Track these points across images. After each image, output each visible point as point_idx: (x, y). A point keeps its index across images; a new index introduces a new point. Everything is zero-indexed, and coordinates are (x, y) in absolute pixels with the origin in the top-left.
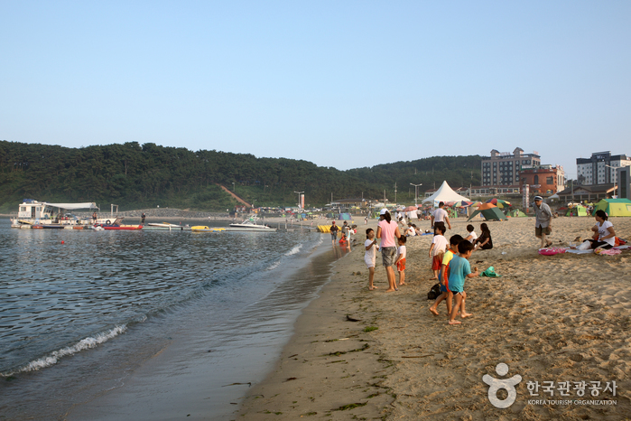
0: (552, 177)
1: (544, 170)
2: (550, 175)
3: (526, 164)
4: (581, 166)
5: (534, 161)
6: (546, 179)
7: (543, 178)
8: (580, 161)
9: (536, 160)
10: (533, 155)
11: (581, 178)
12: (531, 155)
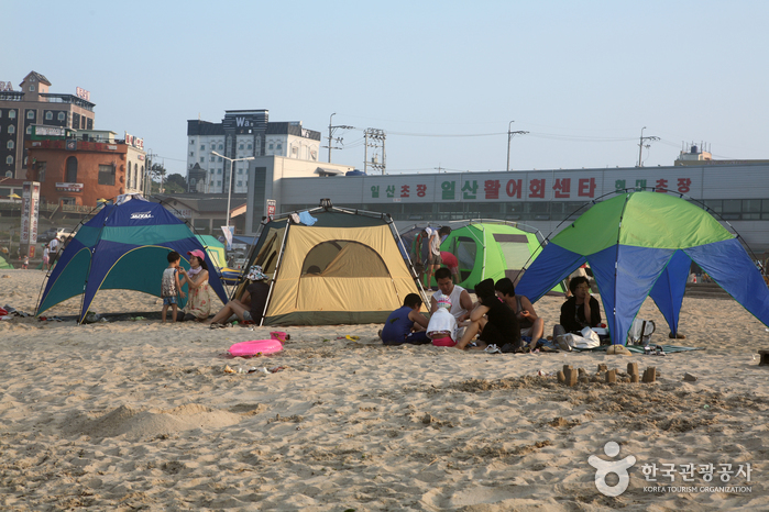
0: (112, 166)
1: (93, 146)
2: (108, 159)
3: (55, 123)
4: (199, 140)
5: (76, 116)
6: (97, 169)
7: (90, 167)
8: (197, 128)
9: (82, 112)
10: (75, 99)
11: (196, 172)
12: (68, 98)
